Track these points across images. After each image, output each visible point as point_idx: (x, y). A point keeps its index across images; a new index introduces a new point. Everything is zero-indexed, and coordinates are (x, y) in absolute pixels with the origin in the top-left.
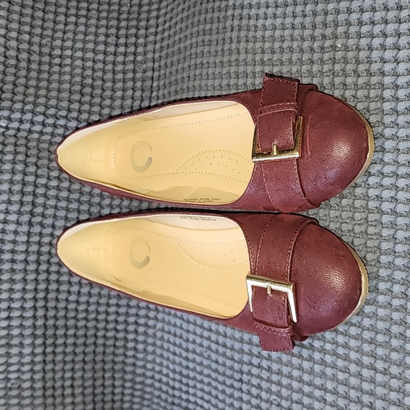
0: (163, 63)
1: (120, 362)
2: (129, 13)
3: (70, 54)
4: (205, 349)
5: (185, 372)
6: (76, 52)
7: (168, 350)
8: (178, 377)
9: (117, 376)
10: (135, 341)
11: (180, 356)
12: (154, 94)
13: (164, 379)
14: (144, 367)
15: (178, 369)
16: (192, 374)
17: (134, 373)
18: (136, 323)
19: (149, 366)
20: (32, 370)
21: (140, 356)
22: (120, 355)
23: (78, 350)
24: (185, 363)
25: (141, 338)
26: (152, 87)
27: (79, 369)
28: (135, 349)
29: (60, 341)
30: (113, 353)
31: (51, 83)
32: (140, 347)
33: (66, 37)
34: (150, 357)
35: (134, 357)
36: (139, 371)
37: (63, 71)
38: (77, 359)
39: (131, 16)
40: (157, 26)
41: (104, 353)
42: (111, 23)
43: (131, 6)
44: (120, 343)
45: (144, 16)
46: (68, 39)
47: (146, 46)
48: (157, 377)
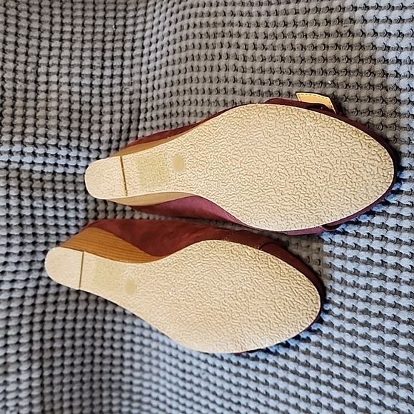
0: (150, 85)
1: (117, 381)
2: (114, 34)
3: (56, 80)
4: (203, 371)
5: (182, 392)
6: (61, 77)
7: (164, 370)
8: (175, 397)
9: (114, 394)
10: (132, 359)
11: (177, 376)
12: (142, 116)
13: (162, 398)
14: (141, 385)
15: (175, 389)
16: (189, 395)
17: (131, 391)
18: (132, 341)
19: (146, 384)
20: (30, 396)
21: (137, 374)
22: (117, 374)
23: (75, 371)
24: (181, 383)
25: (137, 357)
26: (139, 109)
27: (77, 390)
28: (132, 367)
29: (57, 363)
30: (110, 372)
31: (38, 111)
32: (137, 366)
33: (50, 63)
34: (146, 376)
35: (131, 375)
36: (136, 389)
37: (49, 97)
38: (75, 380)
39: (116, 38)
40: (143, 47)
41: (101, 372)
42: (96, 46)
43: (116, 28)
44: (116, 362)
45: (129, 37)
46: (53, 64)
47: (132, 67)
48: (155, 395)
